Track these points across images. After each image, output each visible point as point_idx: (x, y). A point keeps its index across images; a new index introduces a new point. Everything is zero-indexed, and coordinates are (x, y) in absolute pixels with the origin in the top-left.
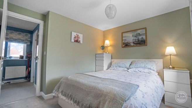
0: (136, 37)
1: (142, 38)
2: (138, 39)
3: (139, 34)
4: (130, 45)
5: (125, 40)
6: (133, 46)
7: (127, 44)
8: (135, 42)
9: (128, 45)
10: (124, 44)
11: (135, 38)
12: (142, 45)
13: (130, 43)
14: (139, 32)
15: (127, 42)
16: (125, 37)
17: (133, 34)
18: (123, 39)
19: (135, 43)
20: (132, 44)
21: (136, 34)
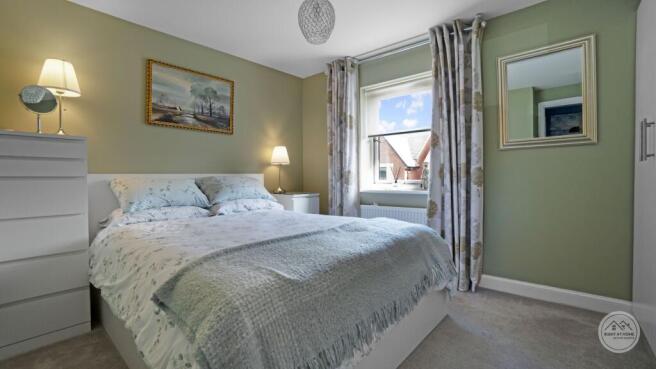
0: (203, 97)
1: (222, 108)
2: (211, 109)
3: (215, 92)
4: (182, 121)
5: (162, 96)
6: (193, 128)
7: (170, 116)
8: (199, 113)
9: (174, 119)
10: (155, 111)
11: (199, 101)
12: (220, 130)
13: (180, 115)
14: (214, 84)
15: (172, 106)
16: (163, 84)
17: (195, 83)
18: (154, 87)
19: (199, 117)
20: (190, 120)
21: (206, 90)
